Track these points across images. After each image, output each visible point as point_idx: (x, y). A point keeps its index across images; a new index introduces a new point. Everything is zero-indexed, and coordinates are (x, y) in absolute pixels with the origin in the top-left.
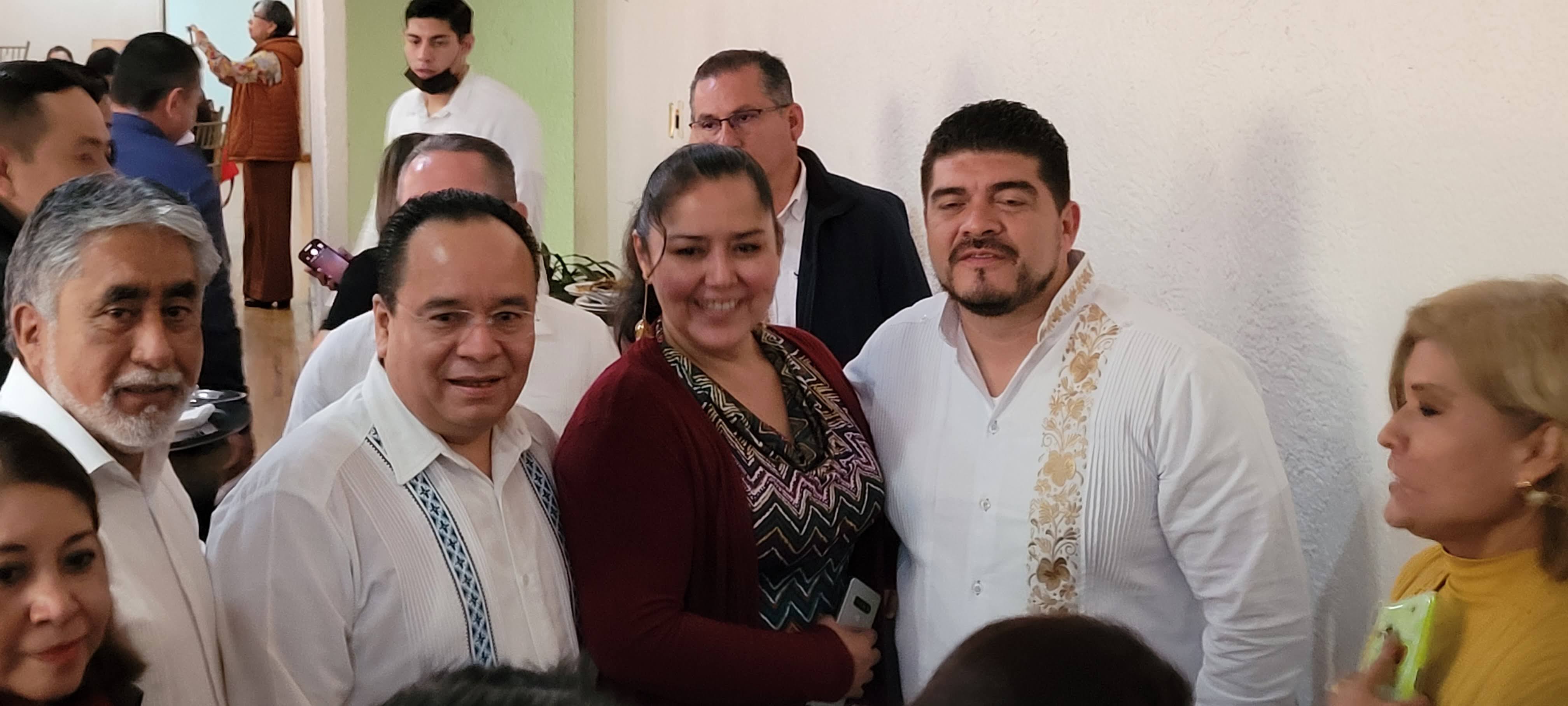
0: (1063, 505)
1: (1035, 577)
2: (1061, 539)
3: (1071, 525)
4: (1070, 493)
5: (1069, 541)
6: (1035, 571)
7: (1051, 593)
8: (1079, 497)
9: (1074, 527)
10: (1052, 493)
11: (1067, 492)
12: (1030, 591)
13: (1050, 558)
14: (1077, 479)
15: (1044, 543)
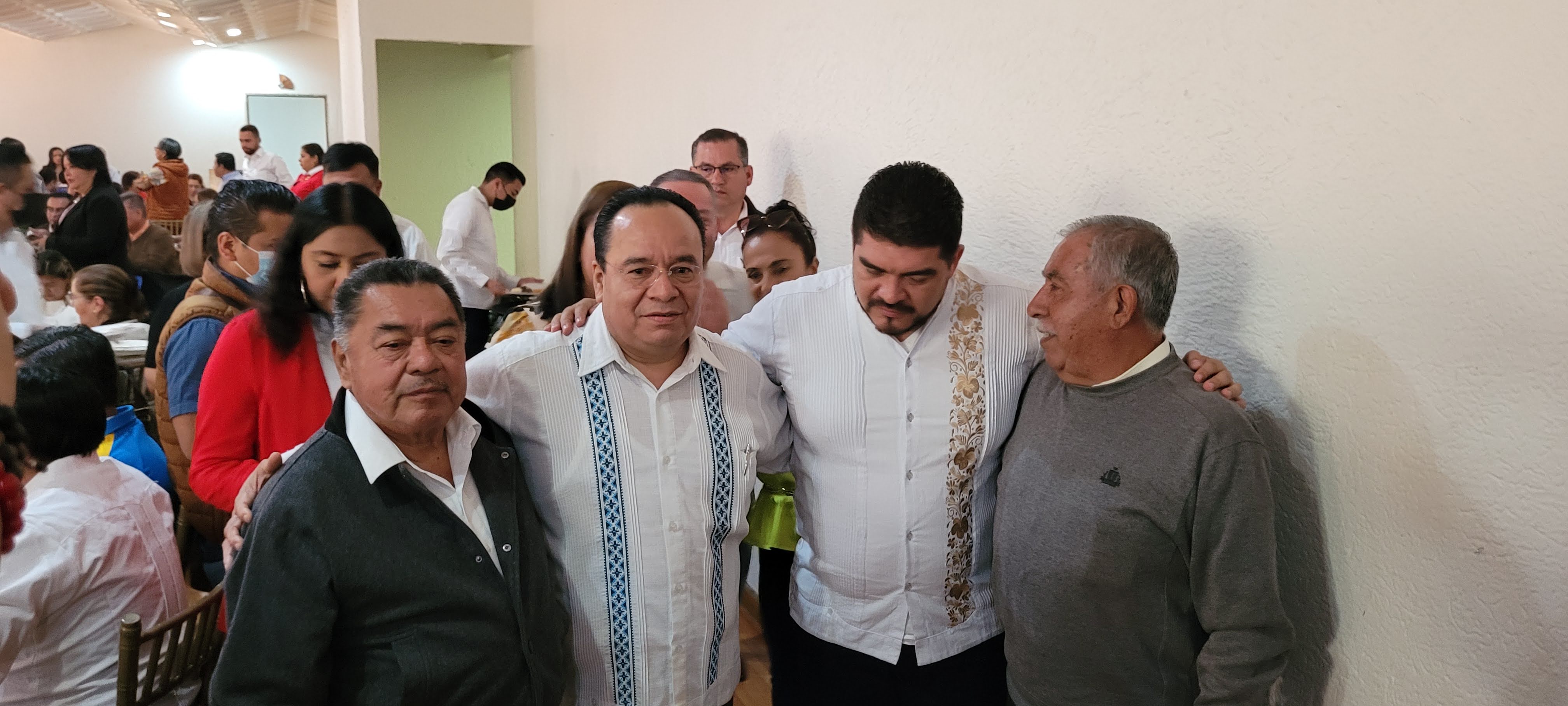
0: (974, 411)
1: (953, 461)
2: (974, 434)
3: (980, 424)
4: (978, 402)
5: (979, 435)
6: (953, 458)
7: (961, 472)
8: (983, 404)
9: (982, 425)
10: (965, 404)
11: (976, 402)
12: (948, 471)
13: (965, 449)
14: (980, 392)
15: (961, 439)
